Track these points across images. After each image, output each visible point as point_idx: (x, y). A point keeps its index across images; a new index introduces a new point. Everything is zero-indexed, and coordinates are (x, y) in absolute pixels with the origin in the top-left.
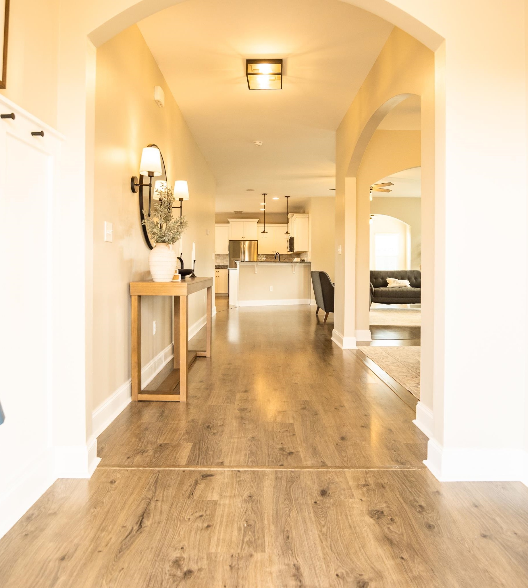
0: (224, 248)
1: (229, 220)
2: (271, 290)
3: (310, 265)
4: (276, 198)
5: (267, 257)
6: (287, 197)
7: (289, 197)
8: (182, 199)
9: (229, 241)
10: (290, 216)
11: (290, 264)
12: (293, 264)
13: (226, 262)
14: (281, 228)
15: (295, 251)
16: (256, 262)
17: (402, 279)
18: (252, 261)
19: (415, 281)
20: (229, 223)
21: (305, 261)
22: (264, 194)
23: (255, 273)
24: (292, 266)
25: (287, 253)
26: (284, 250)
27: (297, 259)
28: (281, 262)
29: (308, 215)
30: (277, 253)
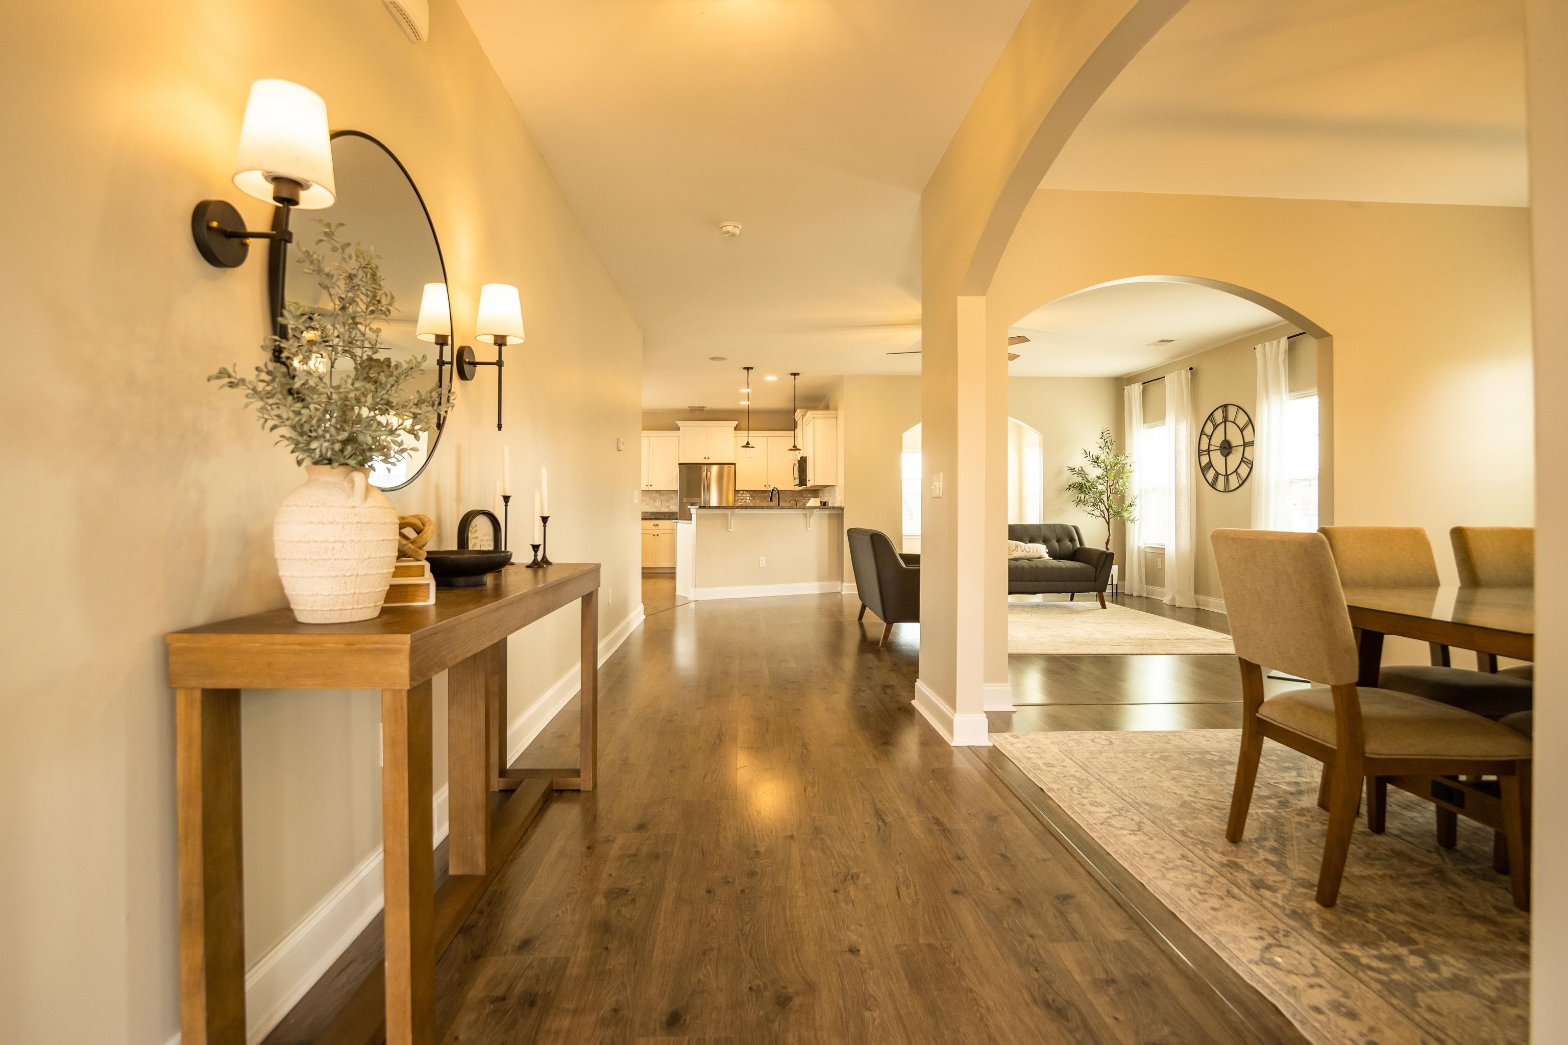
0: (670, 480)
1: (679, 423)
2: (761, 566)
3: (841, 512)
4: (771, 378)
5: (754, 495)
6: (795, 374)
7: (798, 374)
8: (504, 337)
9: (679, 464)
10: (799, 413)
11: (800, 512)
12: (807, 512)
13: (674, 507)
14: (782, 440)
15: (809, 484)
16: (732, 508)
17: (1032, 541)
18: (724, 505)
19: (1059, 545)
20: (679, 430)
21: (830, 505)
22: (748, 369)
23: (730, 530)
24: (805, 515)
25: (792, 488)
26: (787, 482)
27: (813, 502)
28: (782, 508)
29: (835, 412)
30: (773, 490)
